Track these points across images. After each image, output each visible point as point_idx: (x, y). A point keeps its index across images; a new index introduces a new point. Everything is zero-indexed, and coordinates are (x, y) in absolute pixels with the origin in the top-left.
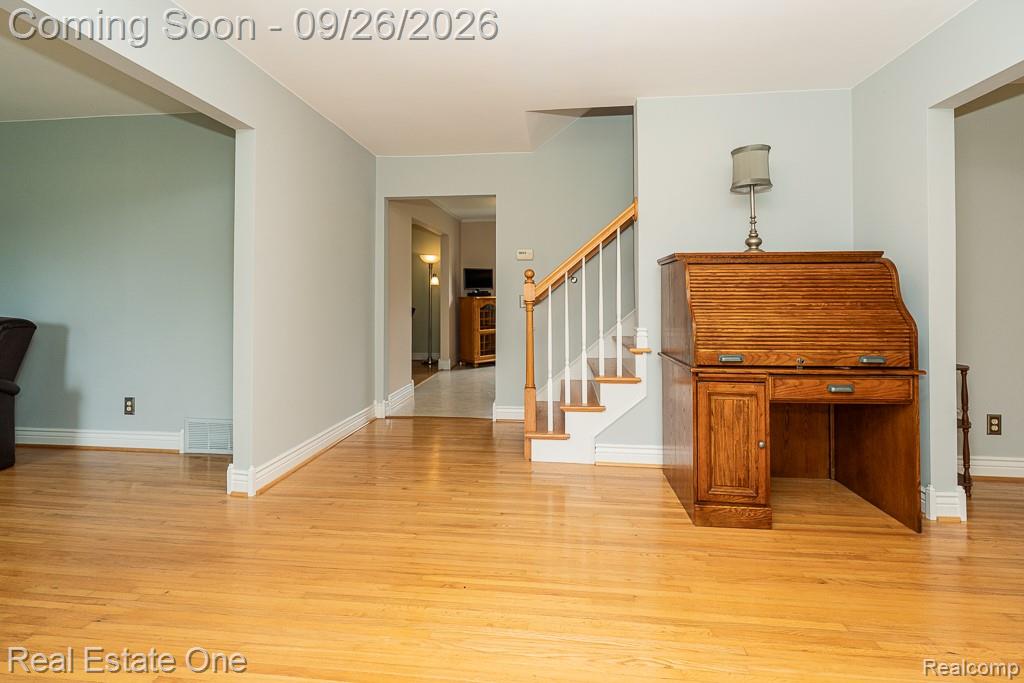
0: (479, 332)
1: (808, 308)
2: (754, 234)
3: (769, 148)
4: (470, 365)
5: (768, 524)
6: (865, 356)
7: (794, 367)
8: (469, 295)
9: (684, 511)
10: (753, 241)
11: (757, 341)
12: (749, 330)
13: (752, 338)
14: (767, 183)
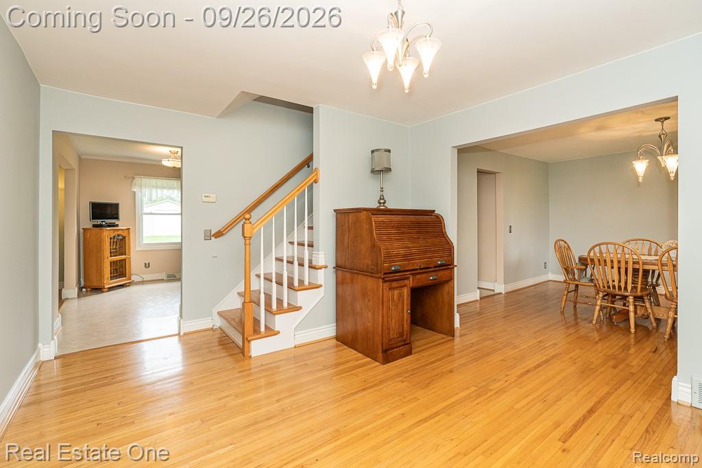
0: (108, 260)
1: (418, 238)
2: (382, 197)
3: (389, 151)
4: (98, 290)
5: (409, 353)
6: (439, 260)
7: (417, 269)
8: (94, 226)
9: (369, 359)
10: (382, 201)
11: (406, 257)
12: (402, 251)
13: (405, 256)
14: (389, 170)
